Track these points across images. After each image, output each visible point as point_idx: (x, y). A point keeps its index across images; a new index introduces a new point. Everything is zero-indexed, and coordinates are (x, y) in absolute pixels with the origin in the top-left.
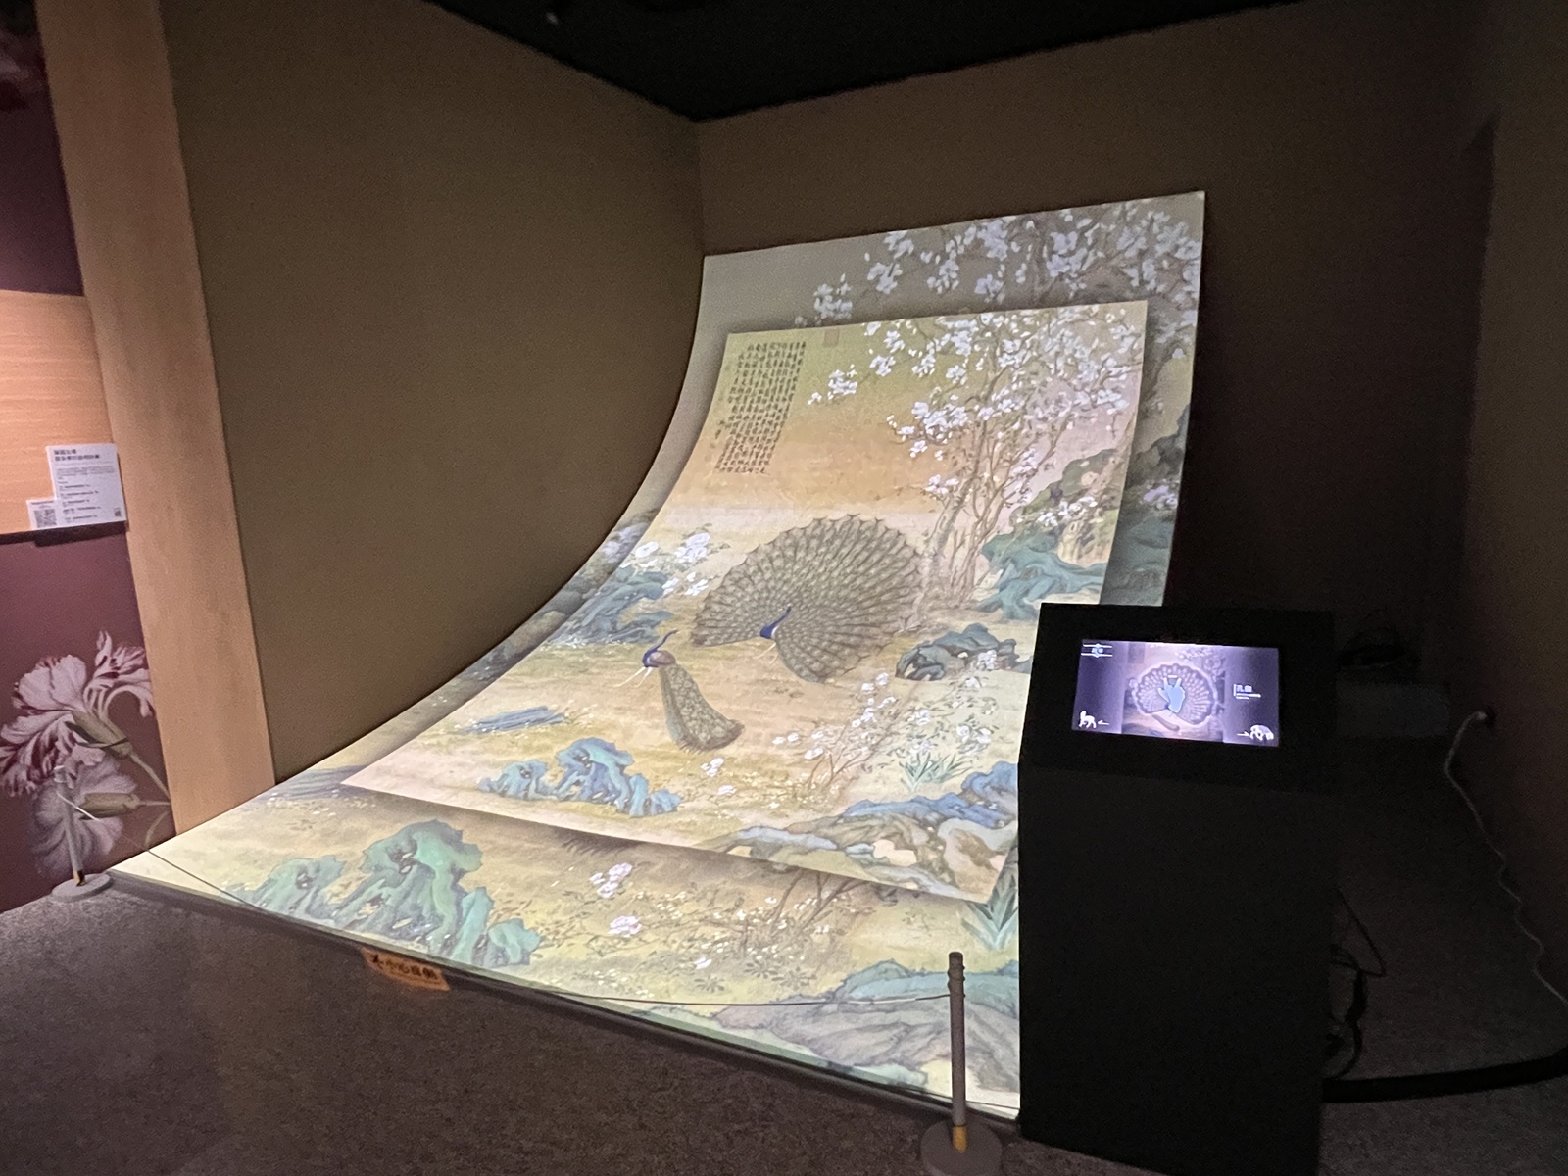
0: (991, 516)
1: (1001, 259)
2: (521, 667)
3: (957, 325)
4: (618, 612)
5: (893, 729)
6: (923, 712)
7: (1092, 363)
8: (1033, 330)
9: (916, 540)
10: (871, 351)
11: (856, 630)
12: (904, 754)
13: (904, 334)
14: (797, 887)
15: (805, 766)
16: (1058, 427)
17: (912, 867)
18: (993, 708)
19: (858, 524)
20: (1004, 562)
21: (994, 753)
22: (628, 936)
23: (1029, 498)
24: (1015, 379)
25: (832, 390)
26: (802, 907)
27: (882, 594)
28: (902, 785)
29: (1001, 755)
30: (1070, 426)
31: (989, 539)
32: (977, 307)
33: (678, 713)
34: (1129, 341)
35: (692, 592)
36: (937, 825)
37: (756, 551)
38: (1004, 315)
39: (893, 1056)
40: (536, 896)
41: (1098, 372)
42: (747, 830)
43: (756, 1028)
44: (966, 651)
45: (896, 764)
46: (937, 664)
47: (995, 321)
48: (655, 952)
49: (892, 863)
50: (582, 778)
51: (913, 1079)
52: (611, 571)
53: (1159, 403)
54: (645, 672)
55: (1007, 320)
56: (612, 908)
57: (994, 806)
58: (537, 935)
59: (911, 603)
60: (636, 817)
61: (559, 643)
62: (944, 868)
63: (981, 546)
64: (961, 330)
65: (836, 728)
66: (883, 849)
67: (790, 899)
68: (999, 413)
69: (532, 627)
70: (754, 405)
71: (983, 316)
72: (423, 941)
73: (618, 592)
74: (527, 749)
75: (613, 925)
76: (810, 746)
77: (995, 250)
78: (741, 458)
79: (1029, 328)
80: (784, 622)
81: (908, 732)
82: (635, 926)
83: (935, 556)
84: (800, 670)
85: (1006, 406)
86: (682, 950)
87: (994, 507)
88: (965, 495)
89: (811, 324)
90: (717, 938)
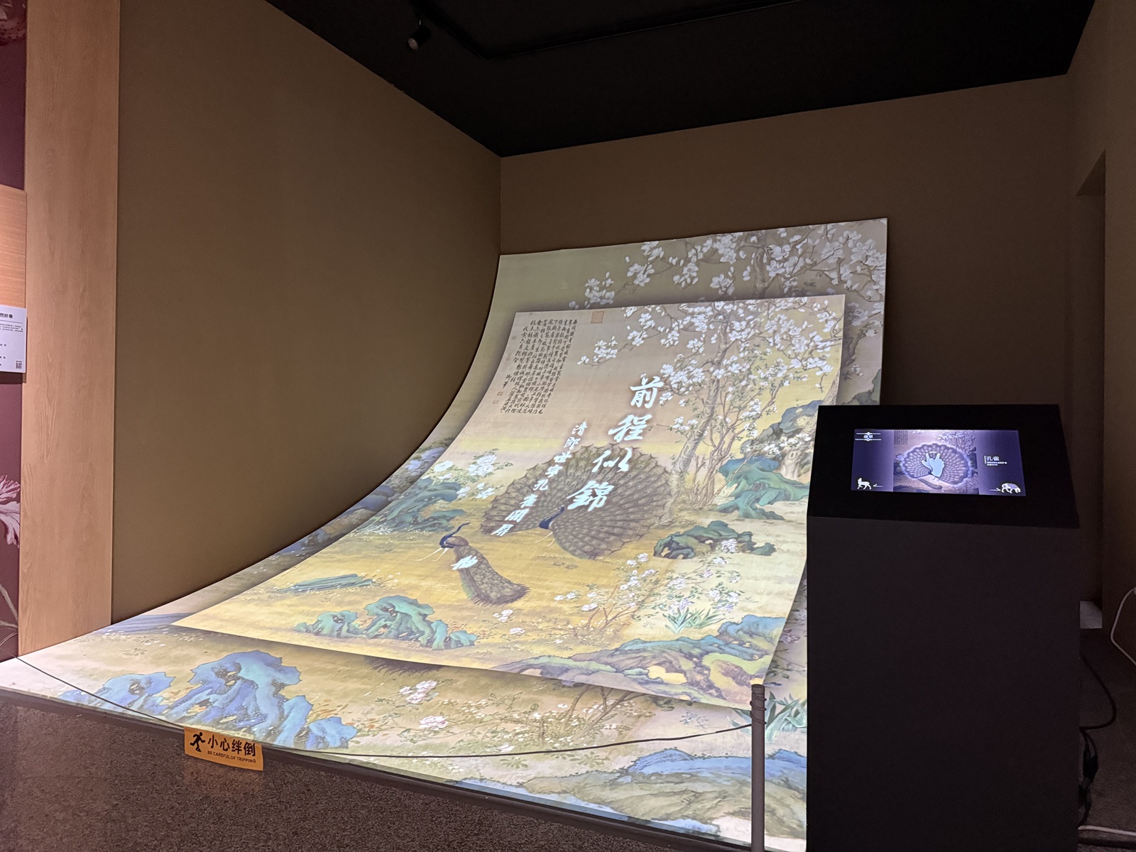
0: (725, 446)
1: (731, 263)
2: (335, 547)
3: (696, 310)
4: (419, 510)
5: (656, 591)
6: (679, 581)
7: (803, 339)
8: (756, 314)
9: (665, 462)
10: (628, 328)
11: (619, 524)
12: (667, 608)
13: (654, 316)
14: (584, 697)
15: (583, 616)
16: (777, 384)
17: (683, 684)
18: (738, 578)
19: (619, 450)
20: (738, 477)
21: (742, 609)
22: (437, 729)
23: (756, 434)
24: (742, 349)
25: (597, 355)
26: (591, 711)
27: (639, 499)
28: (667, 629)
29: (748, 611)
30: (786, 384)
31: (724, 463)
32: (712, 297)
33: (472, 579)
34: (832, 323)
35: (483, 496)
36: (701, 656)
37: (534, 468)
38: (733, 304)
39: (686, 813)
40: (351, 702)
41: (808, 345)
42: (536, 658)
43: (559, 793)
44: (711, 539)
45: (660, 615)
46: (688, 547)
47: (726, 307)
48: (462, 740)
49: (665, 681)
50: (388, 623)
51: (705, 828)
52: (413, 481)
53: (856, 367)
54: (442, 551)
55: (736, 307)
56: (421, 710)
57: (747, 645)
58: (354, 728)
59: (664, 506)
60: (438, 649)
61: (368, 531)
62: (711, 686)
63: (718, 467)
64: (699, 314)
65: (607, 590)
66: (656, 672)
67: (579, 705)
68: (729, 374)
69: (343, 520)
70: (534, 365)
71: (716, 304)
72: (249, 730)
73: (419, 496)
74: (339, 604)
75: (422, 722)
76: (587, 602)
77: (727, 257)
78: (522, 402)
79: (752, 313)
80: (559, 518)
81: (668, 593)
82: (443, 723)
83: (682, 474)
84: (575, 551)
85: (735, 369)
86: (487, 740)
87: (727, 440)
88: (703, 431)
89: (582, 307)
90: (517, 731)
